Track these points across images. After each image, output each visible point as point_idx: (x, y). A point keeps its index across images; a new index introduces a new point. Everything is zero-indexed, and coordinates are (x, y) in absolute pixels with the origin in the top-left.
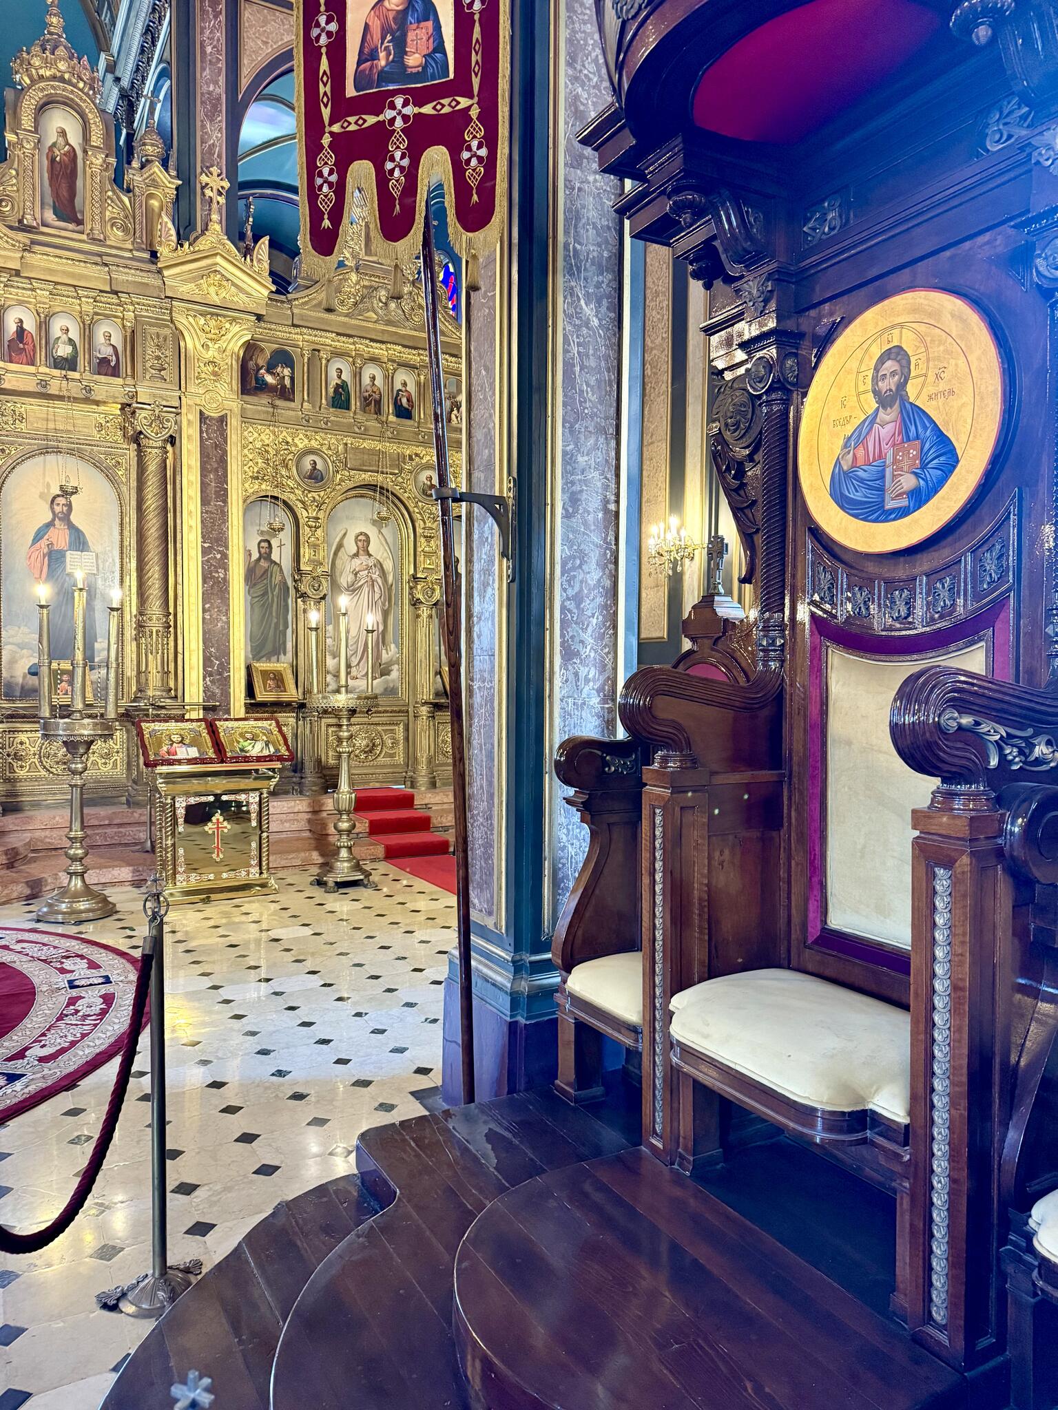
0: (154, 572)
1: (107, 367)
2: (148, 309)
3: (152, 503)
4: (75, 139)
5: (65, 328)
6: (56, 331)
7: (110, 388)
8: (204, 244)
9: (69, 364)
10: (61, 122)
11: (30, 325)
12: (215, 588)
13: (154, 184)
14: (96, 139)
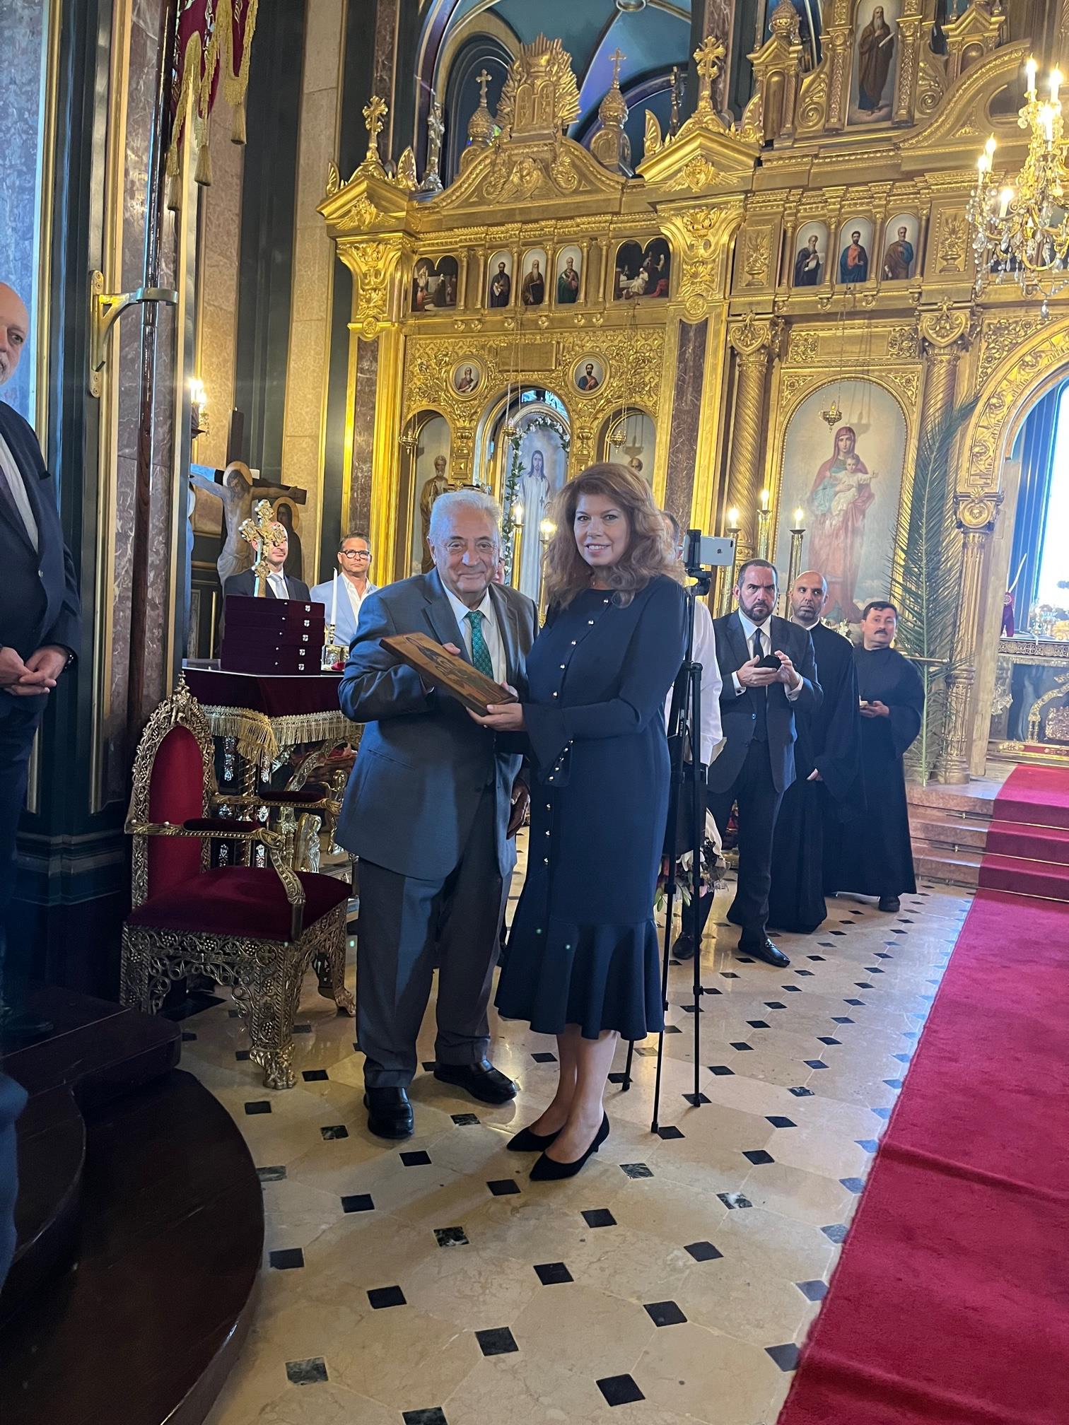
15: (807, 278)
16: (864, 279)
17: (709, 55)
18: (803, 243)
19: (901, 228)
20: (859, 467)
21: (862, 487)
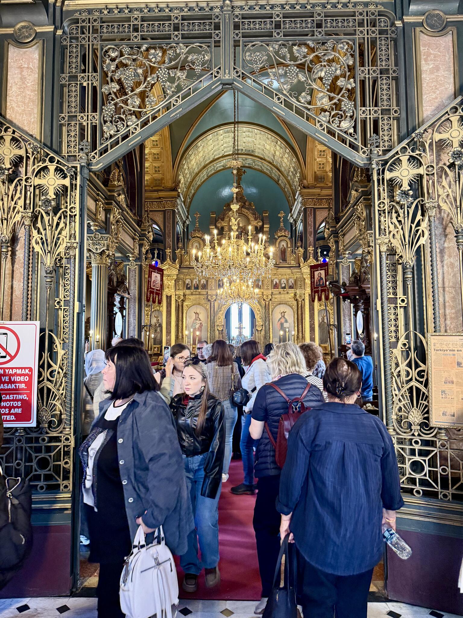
0: (300, 326)
1: (291, 287)
2: (298, 275)
3: (300, 313)
4: (285, 246)
5: (284, 281)
6: (282, 282)
7: (292, 291)
8: (309, 261)
9: (284, 288)
10: (284, 244)
11: (277, 282)
12: (312, 329)
13: (300, 251)
14: (289, 246)
15: (188, 288)
16: (198, 289)
17: (168, 251)
18: (187, 282)
19: (203, 281)
20: (200, 320)
21: (201, 323)
